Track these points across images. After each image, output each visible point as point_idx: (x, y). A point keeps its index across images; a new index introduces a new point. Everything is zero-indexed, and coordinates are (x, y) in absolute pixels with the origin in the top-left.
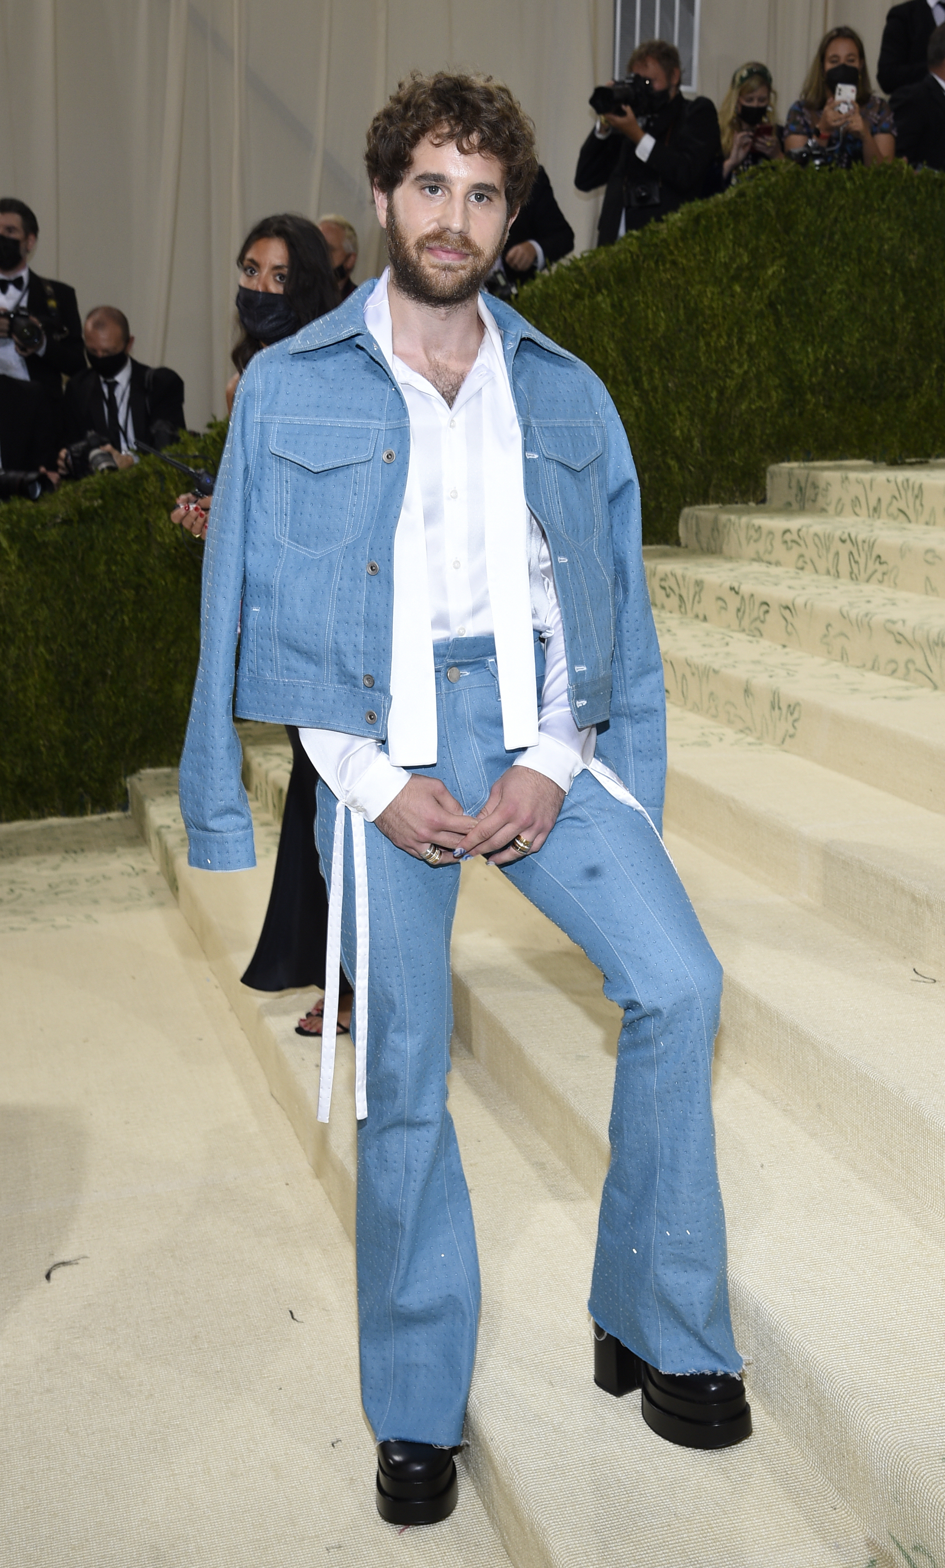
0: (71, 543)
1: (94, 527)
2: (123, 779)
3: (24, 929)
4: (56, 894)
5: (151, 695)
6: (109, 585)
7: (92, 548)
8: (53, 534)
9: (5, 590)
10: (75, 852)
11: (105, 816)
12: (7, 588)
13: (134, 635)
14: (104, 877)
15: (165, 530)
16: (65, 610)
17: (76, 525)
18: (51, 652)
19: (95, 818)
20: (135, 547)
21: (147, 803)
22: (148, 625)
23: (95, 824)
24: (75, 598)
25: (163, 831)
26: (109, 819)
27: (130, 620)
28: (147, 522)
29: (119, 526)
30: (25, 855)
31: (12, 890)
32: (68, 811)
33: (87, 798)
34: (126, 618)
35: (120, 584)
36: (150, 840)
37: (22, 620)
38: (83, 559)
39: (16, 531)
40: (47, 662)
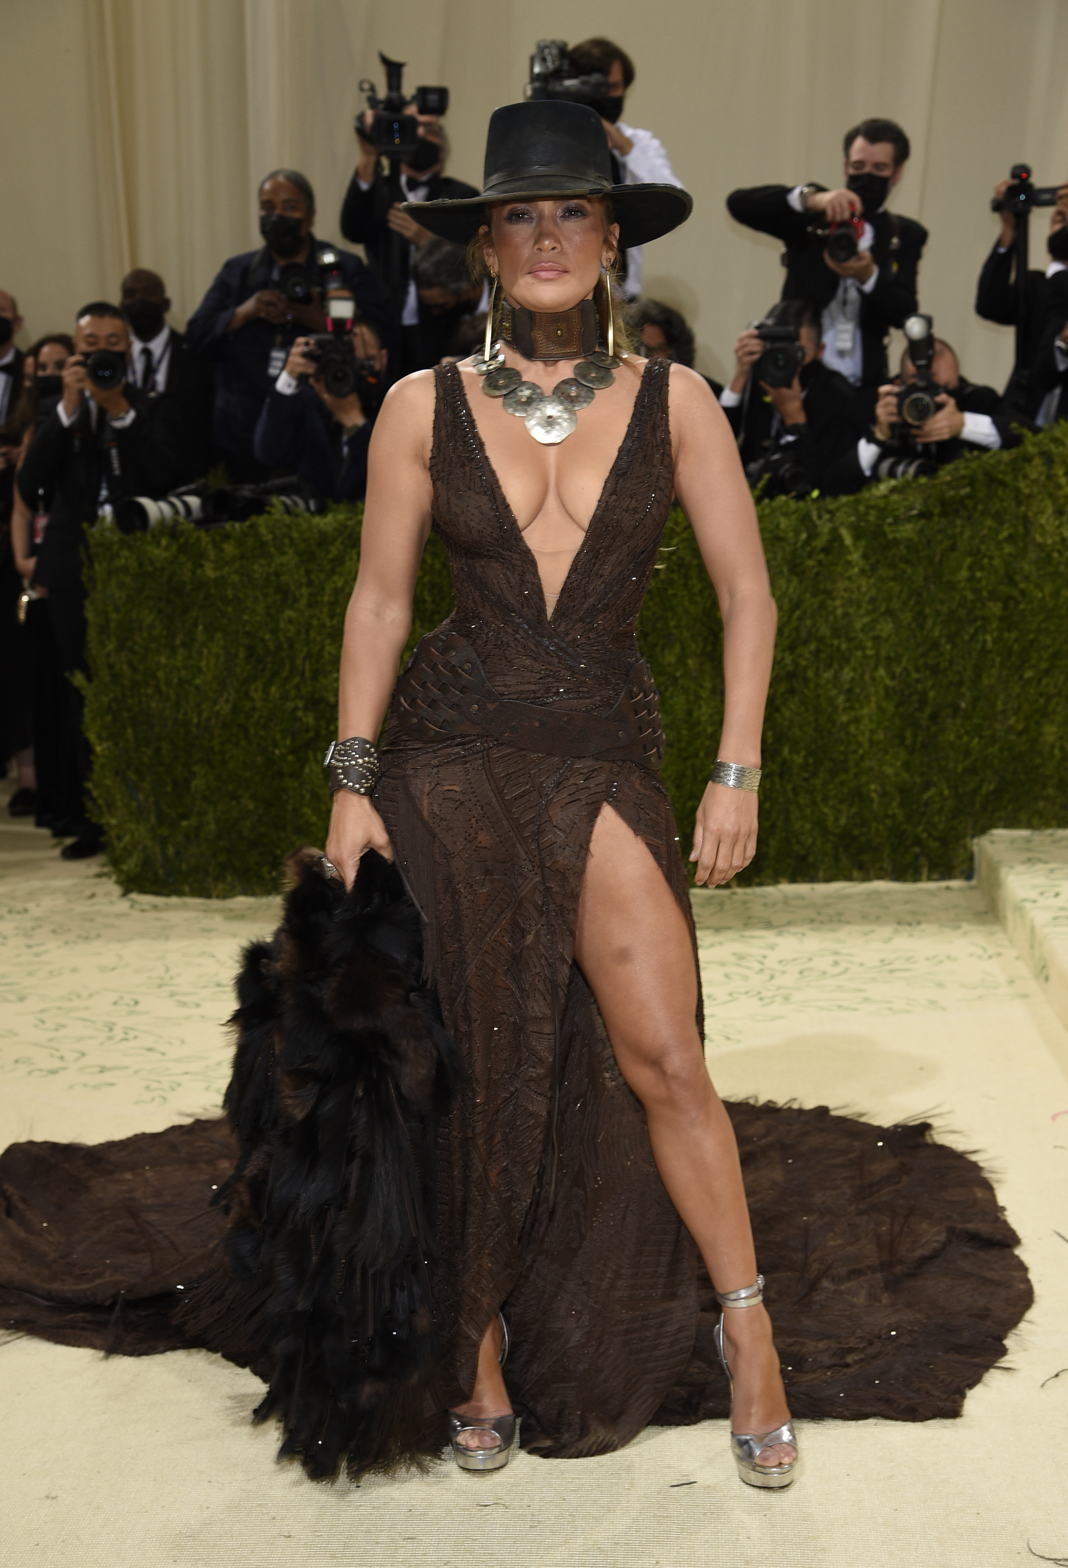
0: (929, 542)
1: (959, 522)
2: (968, 840)
3: (855, 1009)
4: (891, 971)
5: (1012, 737)
6: (970, 596)
7: (953, 548)
8: (907, 530)
9: (843, 598)
10: (910, 924)
11: (944, 884)
12: (846, 595)
13: (998, 659)
14: (949, 957)
15: (1048, 528)
16: (913, 625)
17: (936, 519)
18: (893, 676)
19: (932, 885)
20: (1008, 549)
21: (1004, 871)
22: (1016, 647)
23: (932, 893)
24: (928, 611)
25: (1028, 905)
26: (948, 888)
27: (995, 642)
28: (1025, 519)
29: (989, 522)
30: (848, 923)
31: (836, 963)
32: (899, 874)
33: (923, 861)
34: (989, 638)
35: (985, 594)
36: (1005, 918)
37: (861, 636)
38: (941, 561)
39: (863, 524)
40: (887, 688)
